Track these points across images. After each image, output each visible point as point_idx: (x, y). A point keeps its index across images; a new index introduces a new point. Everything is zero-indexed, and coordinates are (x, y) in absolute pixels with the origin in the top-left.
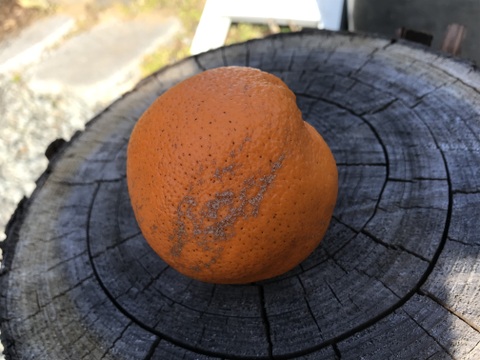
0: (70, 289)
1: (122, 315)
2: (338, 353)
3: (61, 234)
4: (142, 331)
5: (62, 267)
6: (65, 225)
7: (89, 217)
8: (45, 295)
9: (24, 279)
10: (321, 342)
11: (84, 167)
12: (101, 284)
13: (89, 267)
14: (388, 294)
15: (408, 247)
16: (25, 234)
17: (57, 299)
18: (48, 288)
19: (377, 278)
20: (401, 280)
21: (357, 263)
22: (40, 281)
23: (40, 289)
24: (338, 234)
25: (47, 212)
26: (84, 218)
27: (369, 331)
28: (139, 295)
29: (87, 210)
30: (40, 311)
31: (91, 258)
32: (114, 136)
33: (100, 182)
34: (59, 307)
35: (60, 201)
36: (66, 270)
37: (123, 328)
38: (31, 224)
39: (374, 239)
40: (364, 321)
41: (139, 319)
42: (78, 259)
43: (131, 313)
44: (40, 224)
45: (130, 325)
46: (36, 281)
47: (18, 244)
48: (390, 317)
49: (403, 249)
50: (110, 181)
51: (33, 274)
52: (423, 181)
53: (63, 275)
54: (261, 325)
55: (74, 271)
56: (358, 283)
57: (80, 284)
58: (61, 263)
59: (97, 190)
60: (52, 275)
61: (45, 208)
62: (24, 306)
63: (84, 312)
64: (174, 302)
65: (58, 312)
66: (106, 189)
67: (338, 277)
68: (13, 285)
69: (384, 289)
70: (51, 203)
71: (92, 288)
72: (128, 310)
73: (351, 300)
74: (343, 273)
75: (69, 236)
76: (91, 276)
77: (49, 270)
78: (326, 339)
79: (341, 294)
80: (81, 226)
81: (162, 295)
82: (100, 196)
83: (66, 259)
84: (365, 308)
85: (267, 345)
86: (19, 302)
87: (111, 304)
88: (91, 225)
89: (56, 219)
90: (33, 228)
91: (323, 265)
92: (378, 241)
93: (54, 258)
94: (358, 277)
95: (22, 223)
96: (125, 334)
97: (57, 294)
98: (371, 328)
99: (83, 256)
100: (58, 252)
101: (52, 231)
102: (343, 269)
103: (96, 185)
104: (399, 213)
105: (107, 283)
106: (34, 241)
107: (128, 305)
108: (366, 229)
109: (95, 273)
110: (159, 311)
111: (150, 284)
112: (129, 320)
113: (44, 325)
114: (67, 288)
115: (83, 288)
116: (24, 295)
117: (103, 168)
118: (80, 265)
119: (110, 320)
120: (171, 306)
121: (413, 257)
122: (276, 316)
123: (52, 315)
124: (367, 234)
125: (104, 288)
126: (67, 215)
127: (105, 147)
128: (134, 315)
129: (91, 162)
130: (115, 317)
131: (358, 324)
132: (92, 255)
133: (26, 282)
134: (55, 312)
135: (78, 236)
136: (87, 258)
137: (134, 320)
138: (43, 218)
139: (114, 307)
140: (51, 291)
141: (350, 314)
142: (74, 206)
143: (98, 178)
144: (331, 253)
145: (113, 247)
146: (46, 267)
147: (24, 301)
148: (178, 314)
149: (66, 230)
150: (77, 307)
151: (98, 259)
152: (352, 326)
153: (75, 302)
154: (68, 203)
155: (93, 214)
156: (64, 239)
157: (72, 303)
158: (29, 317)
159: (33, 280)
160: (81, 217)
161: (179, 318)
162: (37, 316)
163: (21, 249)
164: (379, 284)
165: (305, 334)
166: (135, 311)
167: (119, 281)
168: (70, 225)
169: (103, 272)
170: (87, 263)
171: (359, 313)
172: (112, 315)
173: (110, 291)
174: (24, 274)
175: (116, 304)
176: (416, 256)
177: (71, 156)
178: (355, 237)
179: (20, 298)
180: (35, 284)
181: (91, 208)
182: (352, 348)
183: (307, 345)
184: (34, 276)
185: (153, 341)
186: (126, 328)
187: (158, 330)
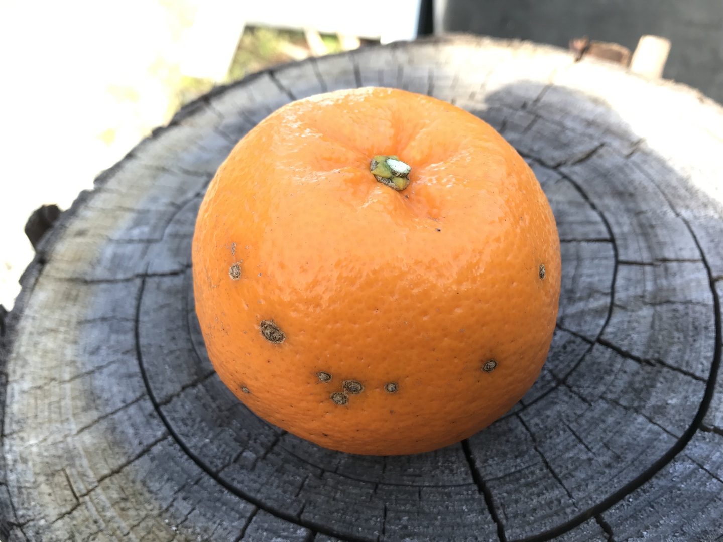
0: (128, 463)
1: (235, 499)
2: (606, 529)
3: (90, 368)
4: (279, 524)
5: (104, 425)
6: (95, 351)
7: (137, 336)
8: (83, 475)
9: (35, 449)
10: (577, 514)
11: (109, 251)
12: (184, 449)
13: (156, 421)
14: (659, 434)
15: (670, 361)
16: (19, 371)
17: (107, 481)
18: (85, 462)
19: (637, 410)
20: (673, 412)
21: (602, 389)
22: (68, 451)
23: (72, 465)
24: (565, 347)
25: (54, 331)
26: (128, 339)
27: (644, 491)
28: (259, 464)
29: (130, 325)
30: (79, 505)
31: (157, 407)
32: (154, 199)
33: (144, 276)
34: (115, 496)
35: (74, 311)
36: (114, 429)
37: (243, 522)
38: (27, 352)
39: (617, 350)
40: (632, 475)
41: (269, 504)
42: (132, 410)
43: (252, 495)
44: (45, 352)
45: (254, 514)
46: (60, 452)
47: (9, 388)
48: (670, 468)
49: (663, 364)
50: (163, 275)
51: (50, 441)
52: (669, 265)
53: (110, 438)
54: (477, 496)
55: (130, 431)
56: (610, 420)
57: (146, 450)
58: (101, 418)
59: (142, 290)
60: (87, 438)
61: (48, 324)
62: (47, 499)
63: (164, 499)
64: (323, 471)
65: (115, 504)
66: (158, 287)
67: (579, 412)
68: (15, 461)
69: (650, 426)
70: (57, 315)
71: (172, 458)
72: (245, 490)
73: (606, 446)
74: (585, 406)
75: (105, 371)
76: (164, 438)
77: (82, 430)
78: (584, 508)
79: (590, 438)
80: (126, 353)
81: (300, 460)
82: (149, 300)
83: (109, 410)
84: (630, 456)
85: (493, 527)
86: (35, 493)
87: (212, 481)
88: (142, 349)
89: (75, 342)
90: (34, 359)
91: (552, 395)
92: (626, 355)
93: (86, 409)
94: (608, 411)
95: (9, 352)
96: (248, 531)
97: (106, 472)
98: (646, 486)
99: (141, 402)
100: (92, 398)
101: (73, 363)
102: (584, 400)
103: (138, 282)
104: (646, 312)
105: (195, 446)
106: (40, 383)
107: (242, 480)
108: (604, 337)
109: (170, 431)
110: (301, 487)
111: (275, 443)
112: (251, 508)
113: (94, 528)
114: (123, 460)
115: (152, 459)
116: (42, 479)
117: (144, 253)
118: (139, 419)
119: (216, 509)
120: (321, 477)
121: (681, 376)
122: (498, 479)
123: (104, 509)
124: (607, 345)
125: (191, 456)
126: (94, 335)
127: (141, 218)
128: (259, 497)
129: (119, 242)
130: (224, 504)
131: (625, 482)
132: (158, 401)
133: (40, 454)
134: (108, 504)
135: (123, 370)
136: (148, 406)
137: (259, 506)
138: (48, 342)
139: (219, 487)
140: (93, 467)
141: (609, 466)
142: (104, 319)
143: (140, 270)
144: (561, 376)
145: (194, 385)
146: (74, 427)
147: (45, 488)
148: (335, 488)
149: (97, 360)
150: (150, 492)
151: (169, 406)
152: (617, 487)
153: (144, 483)
154: (90, 314)
155: (143, 331)
156: (97, 375)
157: (138, 486)
158: (61, 516)
159: (53, 451)
160: (122, 337)
161: (338, 496)
162: (75, 513)
163: (17, 397)
164: (640, 419)
165: (550, 504)
166: (258, 491)
167: (216, 442)
168: (104, 351)
169: (183, 428)
170: (151, 415)
171: (623, 465)
172: (219, 500)
173: (206, 461)
174: (33, 441)
175: (221, 482)
176: (686, 373)
177: (81, 233)
178: (590, 350)
179: (36, 485)
180: (60, 457)
181: (137, 321)
182: (626, 519)
183: (558, 521)
184: (54, 444)
185: (302, 538)
186: (249, 520)
187: (307, 519)
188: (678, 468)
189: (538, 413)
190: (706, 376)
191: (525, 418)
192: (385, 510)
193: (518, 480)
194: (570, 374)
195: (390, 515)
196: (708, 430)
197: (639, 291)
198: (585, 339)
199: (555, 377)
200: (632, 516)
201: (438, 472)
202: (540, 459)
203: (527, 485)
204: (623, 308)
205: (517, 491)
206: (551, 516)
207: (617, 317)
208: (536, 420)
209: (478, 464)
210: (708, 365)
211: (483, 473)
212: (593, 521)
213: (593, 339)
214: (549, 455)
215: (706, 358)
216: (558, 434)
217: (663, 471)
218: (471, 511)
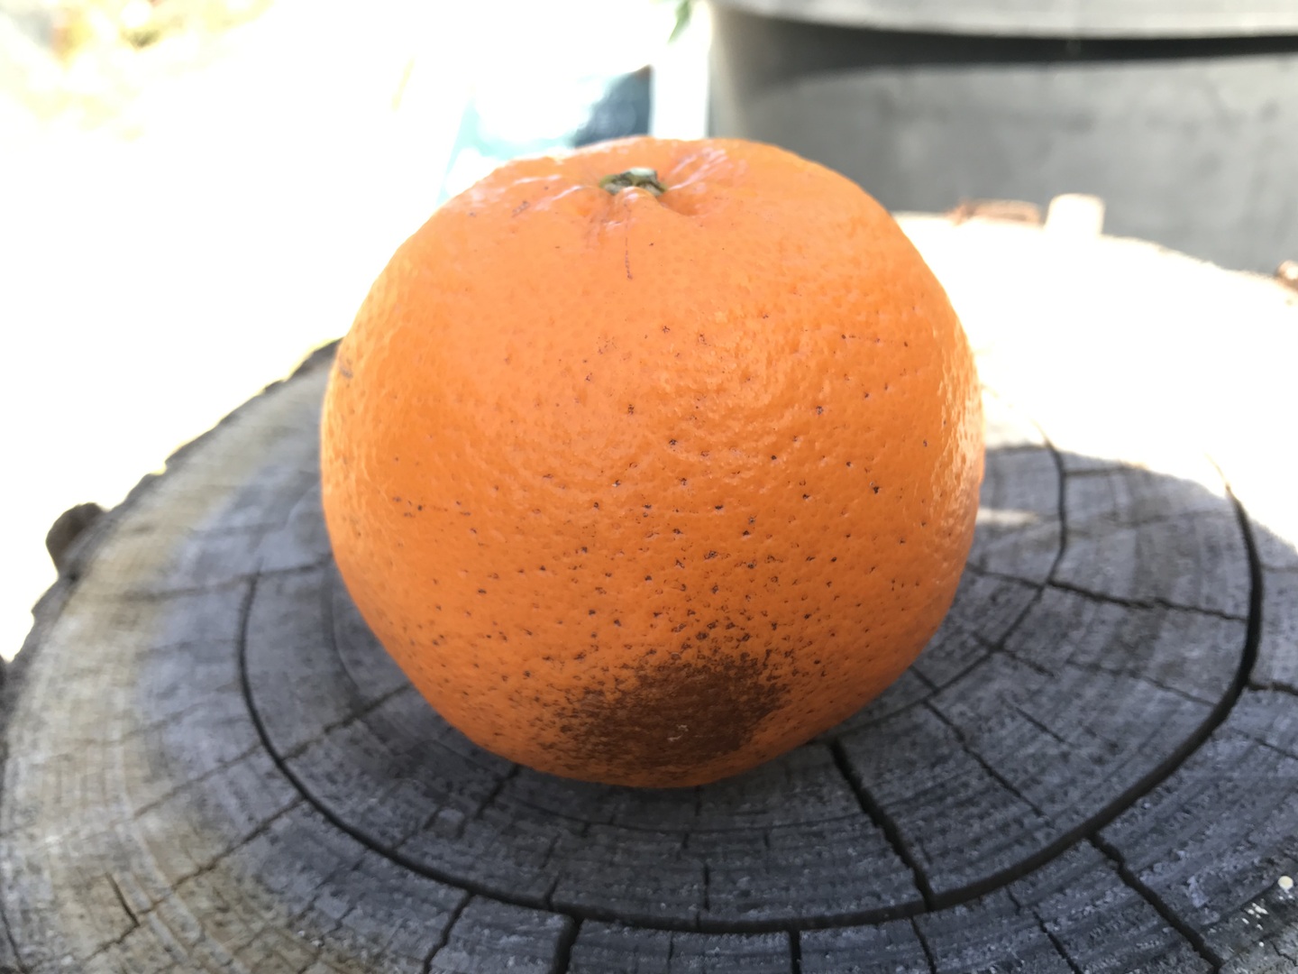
0: (229, 851)
1: (428, 884)
2: (1111, 854)
3: (157, 717)
4: (510, 914)
5: (184, 799)
6: (170, 692)
7: (242, 662)
8: (144, 881)
9: (55, 851)
10: (1055, 836)
11: (192, 550)
12: (331, 819)
13: (280, 782)
14: (1178, 703)
15: (1177, 598)
16: (28, 737)
17: (190, 884)
18: (150, 861)
19: (1134, 674)
20: (1196, 668)
21: (1067, 649)
22: (119, 846)
23: (124, 869)
24: (993, 598)
25: (96, 672)
26: (229, 670)
27: (1169, 790)
28: (471, 827)
29: (230, 649)
30: (136, 924)
31: (279, 762)
32: (269, 471)
33: (253, 580)
34: (204, 904)
35: (130, 640)
36: (201, 804)
37: (446, 918)
38: (45, 708)
39: (1086, 594)
40: (1143, 769)
41: (492, 885)
42: (235, 770)
43: (460, 874)
44: (77, 705)
45: (464, 904)
46: (102, 849)
47: (9, 766)
48: (1207, 750)
49: (1167, 605)
50: (287, 572)
51: (84, 833)
53: (195, 817)
54: (871, 831)
55: (232, 803)
56: (1090, 693)
57: (263, 828)
58: (175, 793)
59: (249, 600)
60: (153, 823)
61: (83, 663)
62: (76, 924)
63: (299, 899)
64: (588, 825)
65: (202, 917)
66: (279, 591)
67: (1034, 687)
68: (18, 873)
69: (1160, 694)
70: (100, 649)
71: (307, 834)
72: (445, 868)
73: (1090, 731)
74: (1043, 678)
75: (187, 720)
76: (294, 805)
77: (142, 812)
78: (1065, 826)
79: (1059, 724)
80: (221, 690)
81: (544, 812)
82: (263, 611)
83: (193, 775)
84: (1134, 742)
85: (907, 875)
86: (55, 919)
87: (385, 862)
88: (252, 681)
89: (132, 684)
90: (57, 717)
91: (983, 668)
92: (1100, 598)
93: (148, 780)
94: (1084, 681)
95: (12, 709)
96: (455, 931)
97: (187, 868)
98: (1171, 781)
99: (253, 759)
100: (162, 762)
101: (127, 714)
102: (1040, 670)
103: (243, 588)
104: (1126, 537)
105: (353, 813)
106: (65, 750)
107: (439, 854)
108: (1060, 577)
109: (304, 794)
110: (550, 853)
111: (497, 792)
112: (458, 895)
113: (167, 959)
114: (219, 848)
115: (274, 841)
116: (67, 894)
117: (254, 545)
118: (248, 782)
119: (394, 904)
120: (584, 833)
121: (1200, 618)
122: (906, 801)
123: (184, 928)
124: (1066, 587)
125: (344, 829)
126: (167, 671)
127: (246, 499)
128: (472, 876)
129: (210, 536)
130: (407, 895)
131: (1132, 781)
132: (281, 751)
133: (64, 857)
134: (193, 920)
135: (219, 714)
136: (266, 763)
137: (473, 890)
138: (84, 689)
139: (397, 870)
140: (163, 865)
141: (1099, 761)
142: (184, 646)
143: (248, 567)
144: (994, 639)
145: (346, 723)
146: (129, 808)
147: (72, 907)
148: (612, 849)
149: (171, 706)
150: (270, 891)
151: (303, 758)
152: (1119, 789)
153: (258, 879)
154: (159, 641)
155: (252, 655)
156: (172, 727)
157: (249, 885)
158: (105, 947)
159: (89, 849)
160: (215, 668)
161: (617, 858)
162: (130, 940)
163: (23, 774)
164: (1142, 685)
165: (1004, 828)
166: (471, 868)
167: (391, 802)
168: (183, 691)
169: (331, 788)
170: (270, 775)
171: (1125, 755)
172: (398, 889)
173: (373, 833)
174: (52, 839)
175: (397, 860)
176: (1208, 613)
177: (143, 529)
178: (1038, 598)
179: (56, 904)
180: (102, 858)
181: (242, 643)
182: (1144, 836)
183: (1022, 853)
184: (92, 838)
185: (557, 930)
186: (457, 915)
187: (564, 900)
188: (1221, 749)
189: (962, 697)
190: (1244, 611)
191: (941, 707)
192: (707, 872)
193: (941, 799)
194: (1008, 634)
195: (717, 878)
196: (1263, 688)
197: (1107, 507)
198: (1027, 584)
199: (983, 642)
200: (1153, 830)
201: (796, 802)
202: (974, 763)
203: (960, 804)
204: (1085, 534)
205: (941, 815)
206: (1009, 846)
207: (1077, 547)
208: (960, 707)
209: (867, 783)
210: (1243, 597)
211: (876, 794)
212: (1085, 845)
213: (1040, 581)
214: (991, 757)
215: (1237, 587)
216: (1003, 725)
217: (1197, 757)
218: (865, 855)
